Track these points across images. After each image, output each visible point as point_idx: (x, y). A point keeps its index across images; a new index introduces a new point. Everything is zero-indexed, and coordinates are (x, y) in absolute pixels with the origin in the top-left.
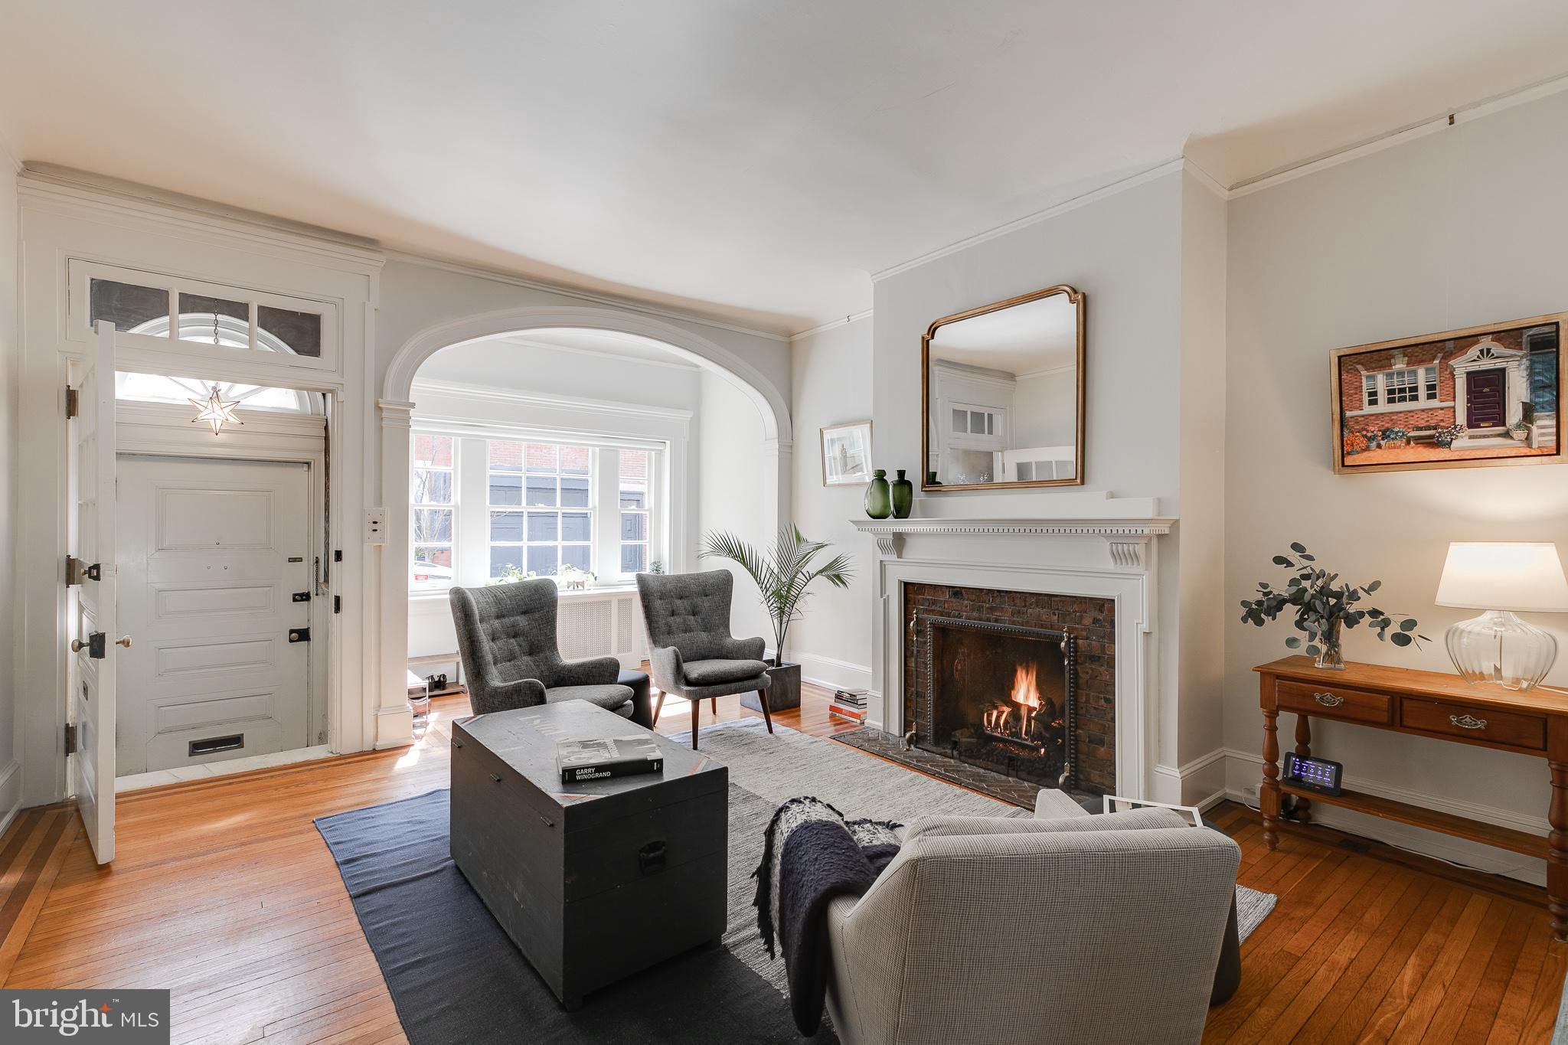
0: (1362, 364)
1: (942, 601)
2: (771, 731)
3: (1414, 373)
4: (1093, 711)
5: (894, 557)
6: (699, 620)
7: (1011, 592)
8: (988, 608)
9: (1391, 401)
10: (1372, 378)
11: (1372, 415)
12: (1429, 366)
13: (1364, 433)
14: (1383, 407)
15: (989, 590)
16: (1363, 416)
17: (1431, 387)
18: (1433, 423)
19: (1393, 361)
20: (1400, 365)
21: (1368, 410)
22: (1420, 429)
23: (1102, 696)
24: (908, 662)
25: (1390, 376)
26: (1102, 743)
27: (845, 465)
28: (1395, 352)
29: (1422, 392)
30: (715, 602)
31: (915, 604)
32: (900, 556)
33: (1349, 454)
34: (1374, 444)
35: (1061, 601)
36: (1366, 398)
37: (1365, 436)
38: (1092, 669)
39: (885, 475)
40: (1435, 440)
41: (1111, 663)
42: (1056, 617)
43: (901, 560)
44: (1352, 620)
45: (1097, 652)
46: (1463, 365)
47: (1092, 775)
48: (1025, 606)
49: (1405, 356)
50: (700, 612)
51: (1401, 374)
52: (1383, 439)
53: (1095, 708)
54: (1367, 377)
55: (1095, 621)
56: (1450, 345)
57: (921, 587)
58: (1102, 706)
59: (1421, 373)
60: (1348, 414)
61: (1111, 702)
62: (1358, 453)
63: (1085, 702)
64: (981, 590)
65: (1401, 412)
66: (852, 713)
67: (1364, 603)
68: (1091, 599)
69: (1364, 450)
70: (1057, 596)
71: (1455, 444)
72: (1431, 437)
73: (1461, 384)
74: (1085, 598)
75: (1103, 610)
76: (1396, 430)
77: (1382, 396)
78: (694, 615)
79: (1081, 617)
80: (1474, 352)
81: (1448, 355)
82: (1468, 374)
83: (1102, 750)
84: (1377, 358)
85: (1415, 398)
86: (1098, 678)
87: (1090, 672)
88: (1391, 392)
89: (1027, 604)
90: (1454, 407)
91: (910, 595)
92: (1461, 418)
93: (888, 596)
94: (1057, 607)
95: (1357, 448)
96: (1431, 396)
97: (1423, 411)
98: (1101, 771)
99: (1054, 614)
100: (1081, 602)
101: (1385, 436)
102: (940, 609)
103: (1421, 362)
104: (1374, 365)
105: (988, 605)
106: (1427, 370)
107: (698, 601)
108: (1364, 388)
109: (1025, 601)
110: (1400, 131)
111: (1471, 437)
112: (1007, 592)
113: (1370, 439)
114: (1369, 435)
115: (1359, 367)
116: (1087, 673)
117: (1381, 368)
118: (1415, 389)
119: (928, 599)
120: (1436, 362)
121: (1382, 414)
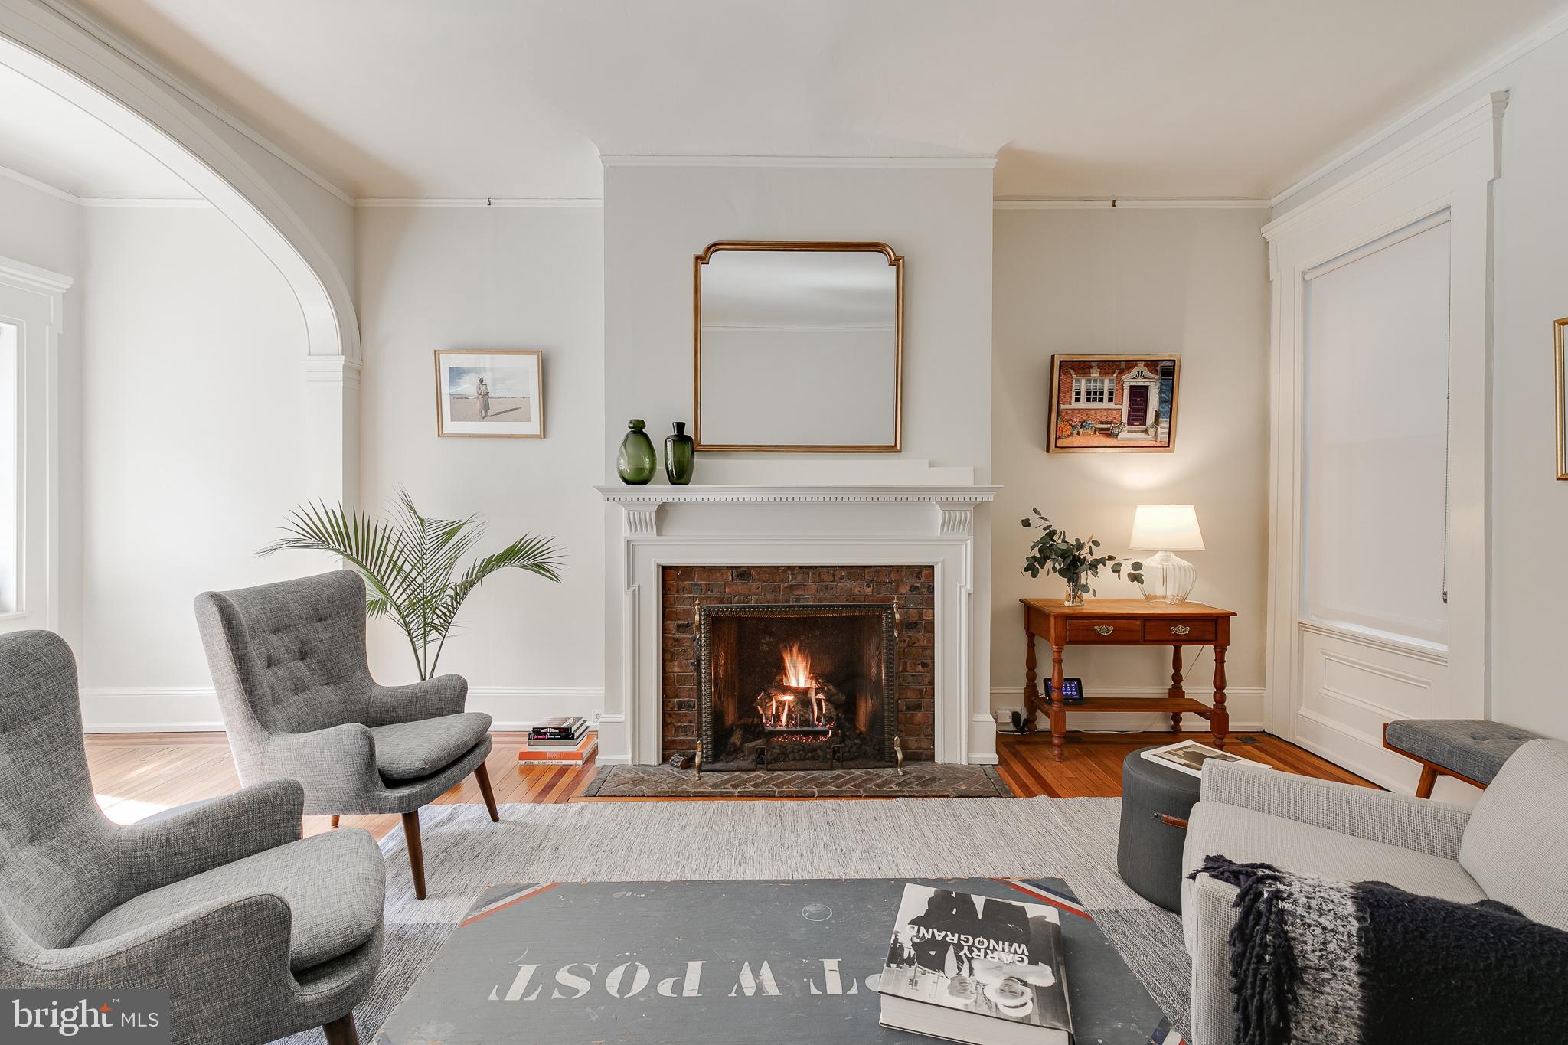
0: (1073, 369)
1: (721, 585)
2: (495, 818)
3: (1102, 381)
4: (910, 679)
5: (652, 534)
6: (315, 666)
7: (816, 567)
8: (786, 588)
9: (1088, 400)
10: (1078, 381)
11: (1076, 409)
12: (1111, 378)
13: (1071, 422)
14: (1083, 404)
15: (788, 567)
16: (1070, 410)
17: (1111, 393)
18: (1110, 419)
19: (1091, 370)
20: (1095, 375)
21: (1075, 405)
22: (1102, 423)
23: (919, 662)
24: (667, 668)
25: (1089, 381)
26: (918, 707)
27: (486, 407)
28: (1094, 364)
29: (1106, 396)
30: (340, 629)
31: (678, 592)
32: (659, 533)
33: (1060, 438)
34: (1075, 432)
35: (875, 572)
36: (1074, 396)
37: (1071, 425)
38: (909, 637)
39: (644, 426)
40: (1109, 432)
41: (930, 628)
42: (870, 589)
43: (660, 538)
44: (1094, 566)
45: (914, 620)
46: (1129, 380)
47: (909, 742)
48: (834, 581)
49: (1099, 368)
50: (313, 652)
51: (1095, 381)
52: (1081, 428)
53: (913, 675)
54: (1076, 380)
55: (913, 588)
56: (1123, 365)
57: (688, 571)
58: (919, 672)
59: (1106, 381)
60: (1062, 407)
61: (929, 666)
62: (1066, 437)
63: (902, 671)
64: (777, 568)
65: (1092, 409)
66: (565, 753)
67: (1098, 553)
68: (908, 567)
69: (1069, 436)
70: (871, 567)
71: (1120, 435)
72: (1108, 429)
73: (1127, 392)
74: (902, 566)
75: (921, 578)
76: (1089, 422)
77: (1083, 396)
78: (303, 659)
79: (897, 586)
80: (1134, 372)
81: (1121, 372)
82: (1131, 387)
83: (919, 715)
84: (1081, 366)
85: (1101, 400)
86: (915, 645)
87: (908, 640)
88: (1089, 393)
89: (836, 578)
90: (1121, 409)
91: (672, 582)
92: (1125, 419)
93: (639, 586)
94: (871, 578)
95: (1065, 434)
96: (1110, 400)
97: (1105, 410)
98: (918, 736)
99: (868, 586)
100: (898, 571)
101: (1082, 427)
102: (718, 595)
103: (1107, 374)
104: (1080, 372)
105: (786, 584)
106: (1109, 380)
107: (308, 630)
108: (1073, 388)
109: (834, 575)
110: (1086, 199)
111: (1129, 432)
112: (811, 567)
113: (1074, 428)
114: (1073, 424)
115: (1072, 371)
116: (905, 641)
117: (1085, 374)
118: (1101, 393)
119: (700, 585)
120: (1115, 375)
121: (1082, 409)
